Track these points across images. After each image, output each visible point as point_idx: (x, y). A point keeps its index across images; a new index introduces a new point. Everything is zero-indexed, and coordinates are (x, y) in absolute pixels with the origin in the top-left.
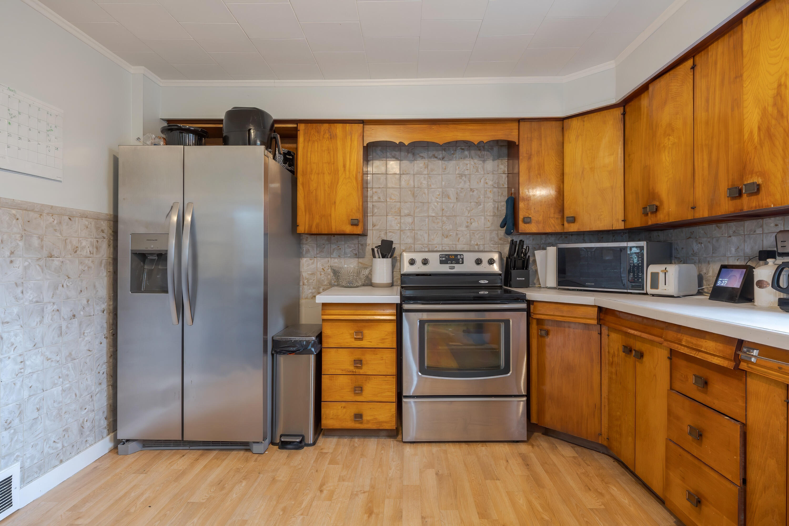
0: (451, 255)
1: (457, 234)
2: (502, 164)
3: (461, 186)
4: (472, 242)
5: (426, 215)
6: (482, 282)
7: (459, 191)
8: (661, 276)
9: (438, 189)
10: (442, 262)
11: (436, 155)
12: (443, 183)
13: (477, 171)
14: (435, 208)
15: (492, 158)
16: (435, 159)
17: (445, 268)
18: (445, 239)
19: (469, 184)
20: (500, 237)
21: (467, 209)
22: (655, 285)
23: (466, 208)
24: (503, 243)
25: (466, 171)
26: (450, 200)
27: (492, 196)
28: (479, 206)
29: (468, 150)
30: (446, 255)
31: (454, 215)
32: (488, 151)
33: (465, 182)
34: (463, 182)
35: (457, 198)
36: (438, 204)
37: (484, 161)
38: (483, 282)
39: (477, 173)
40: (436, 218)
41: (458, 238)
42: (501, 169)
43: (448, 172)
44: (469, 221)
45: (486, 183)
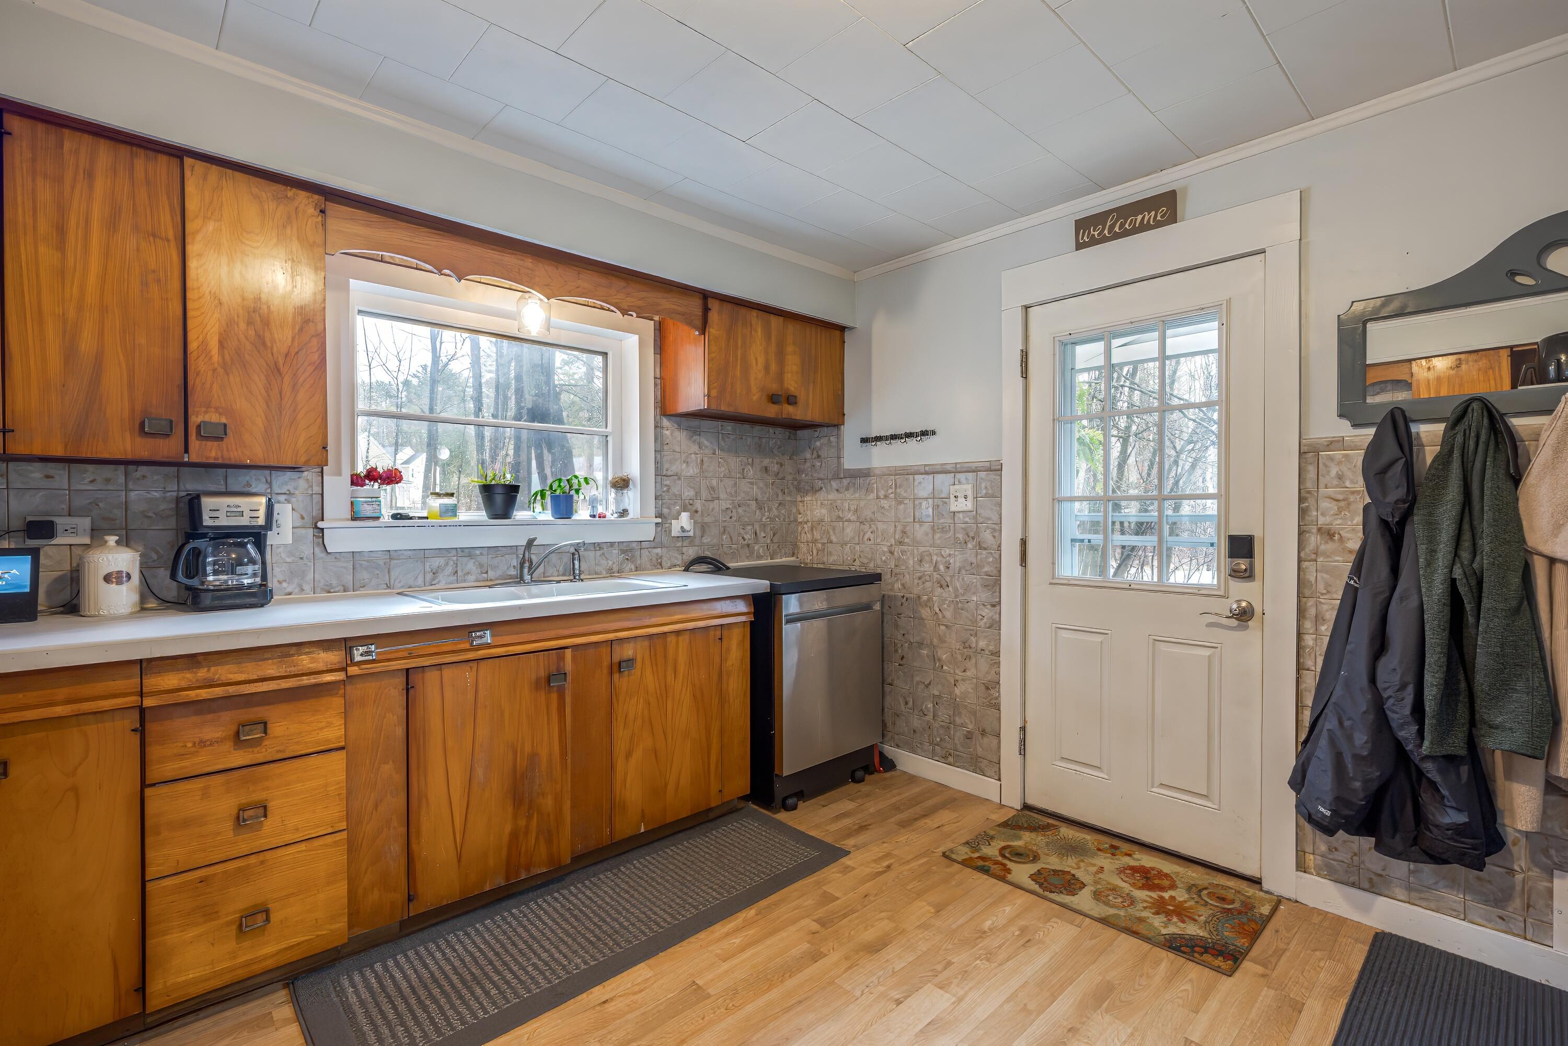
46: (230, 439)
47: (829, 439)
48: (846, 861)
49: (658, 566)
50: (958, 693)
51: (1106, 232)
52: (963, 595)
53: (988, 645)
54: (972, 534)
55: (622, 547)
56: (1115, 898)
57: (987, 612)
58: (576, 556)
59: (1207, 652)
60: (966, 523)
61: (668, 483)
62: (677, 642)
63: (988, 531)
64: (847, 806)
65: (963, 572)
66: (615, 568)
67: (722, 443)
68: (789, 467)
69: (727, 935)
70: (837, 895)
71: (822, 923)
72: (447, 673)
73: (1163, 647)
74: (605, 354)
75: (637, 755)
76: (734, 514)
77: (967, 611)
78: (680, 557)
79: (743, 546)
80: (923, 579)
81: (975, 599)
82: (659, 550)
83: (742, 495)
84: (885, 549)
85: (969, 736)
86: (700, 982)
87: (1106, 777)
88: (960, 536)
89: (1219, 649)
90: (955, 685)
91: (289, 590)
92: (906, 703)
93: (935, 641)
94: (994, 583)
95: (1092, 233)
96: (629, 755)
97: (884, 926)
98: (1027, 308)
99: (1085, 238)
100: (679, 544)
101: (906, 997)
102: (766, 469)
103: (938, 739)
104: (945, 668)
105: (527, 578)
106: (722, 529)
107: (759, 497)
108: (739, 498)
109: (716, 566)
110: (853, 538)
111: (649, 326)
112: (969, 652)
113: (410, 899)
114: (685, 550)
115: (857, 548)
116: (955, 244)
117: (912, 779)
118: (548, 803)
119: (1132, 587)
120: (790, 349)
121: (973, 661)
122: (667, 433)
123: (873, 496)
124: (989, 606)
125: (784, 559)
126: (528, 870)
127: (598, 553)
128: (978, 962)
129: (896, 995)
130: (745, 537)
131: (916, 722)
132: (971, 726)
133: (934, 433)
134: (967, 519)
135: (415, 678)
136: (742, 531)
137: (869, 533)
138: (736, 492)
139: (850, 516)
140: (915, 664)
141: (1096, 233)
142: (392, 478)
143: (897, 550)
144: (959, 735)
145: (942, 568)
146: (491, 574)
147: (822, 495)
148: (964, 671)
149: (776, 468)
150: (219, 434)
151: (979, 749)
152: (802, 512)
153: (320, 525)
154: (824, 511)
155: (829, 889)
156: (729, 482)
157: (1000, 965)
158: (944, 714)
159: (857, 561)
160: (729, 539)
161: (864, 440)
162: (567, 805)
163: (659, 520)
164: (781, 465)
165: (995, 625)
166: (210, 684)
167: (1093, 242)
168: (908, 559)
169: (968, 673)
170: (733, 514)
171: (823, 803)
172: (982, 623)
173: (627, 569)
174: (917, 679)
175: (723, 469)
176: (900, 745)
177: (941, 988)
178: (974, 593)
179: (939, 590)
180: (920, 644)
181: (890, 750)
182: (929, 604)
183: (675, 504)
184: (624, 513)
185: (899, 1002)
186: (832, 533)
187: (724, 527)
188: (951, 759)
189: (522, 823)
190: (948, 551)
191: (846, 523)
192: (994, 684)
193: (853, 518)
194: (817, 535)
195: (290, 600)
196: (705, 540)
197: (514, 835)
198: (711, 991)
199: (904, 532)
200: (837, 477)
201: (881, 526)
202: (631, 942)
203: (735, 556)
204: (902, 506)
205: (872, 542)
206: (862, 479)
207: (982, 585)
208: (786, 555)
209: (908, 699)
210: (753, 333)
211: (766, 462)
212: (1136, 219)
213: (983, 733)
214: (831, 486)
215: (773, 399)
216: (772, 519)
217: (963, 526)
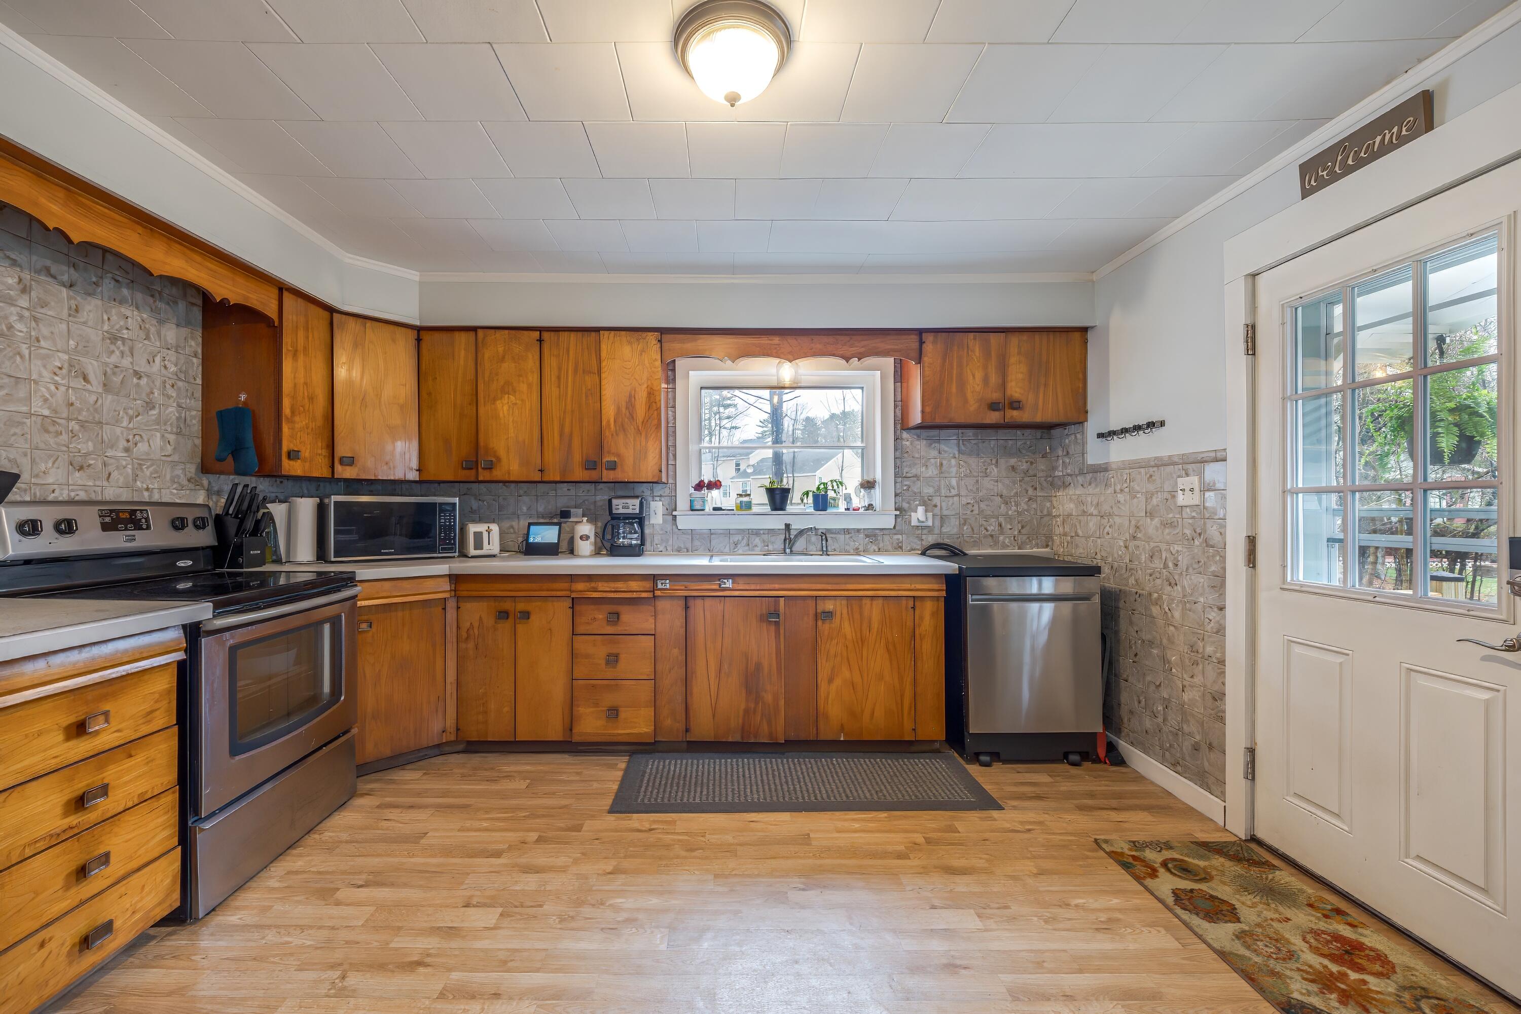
0: (124, 511)
1: (105, 464)
2: (193, 338)
3: (114, 359)
4: (139, 483)
5: (24, 409)
6: (181, 564)
7: (108, 370)
8: (485, 535)
9: (60, 354)
10: (105, 527)
11: (53, 271)
12: (71, 342)
13: (147, 338)
14: (50, 398)
15: (175, 321)
16: (50, 279)
17: (117, 541)
18: (77, 474)
19: (130, 359)
20: (189, 475)
21: (127, 413)
22: (479, 545)
23: (124, 409)
24: (193, 488)
25: (125, 331)
26: (89, 387)
27: (174, 395)
28: (150, 409)
29: (128, 287)
30: (111, 511)
31: (97, 419)
32: (168, 304)
33: (122, 353)
34: (117, 353)
35: (105, 385)
36: (57, 388)
37: (161, 322)
38: (183, 565)
39: (146, 342)
40: (53, 421)
41: (107, 473)
42: (191, 346)
43: (82, 320)
44: (131, 437)
45: (165, 367)
46: (619, 470)
47: (1076, 437)
48: (995, 814)
49: (898, 548)
50: (1186, 700)
51: (1337, 169)
52: (1191, 595)
53: (1215, 652)
54: (1198, 531)
55: (866, 532)
56: (1266, 946)
57: (1213, 615)
58: (824, 537)
59: (1485, 695)
60: (1193, 518)
61: (907, 483)
62: (871, 604)
63: (1215, 528)
64: (1044, 778)
65: (1191, 570)
66: (861, 548)
67: (963, 448)
68: (1042, 465)
69: (853, 820)
70: (960, 830)
71: (928, 841)
72: (708, 602)
73: (1422, 681)
74: (862, 388)
75: (838, 682)
76: (976, 507)
77: (1194, 612)
78: (919, 543)
79: (985, 537)
80: (1154, 576)
81: (1202, 600)
82: (900, 537)
83: (985, 491)
84: (1122, 544)
85: (1196, 748)
86: (812, 835)
87: (1347, 829)
88: (1188, 532)
89: (1500, 695)
90: (1183, 691)
91: (660, 550)
92: (1139, 702)
93: (1165, 641)
94: (1219, 583)
95: (1320, 174)
96: (831, 680)
97: (980, 863)
98: (1254, 275)
99: (1313, 183)
100: (920, 532)
101: (942, 908)
102: (1013, 468)
103: (1168, 745)
104: (1174, 670)
105: (788, 551)
106: (962, 521)
107: (1005, 492)
108: (981, 494)
109: (952, 551)
110: (1095, 532)
111: (889, 363)
112: (1196, 657)
113: (687, 730)
114: (924, 537)
115: (1099, 540)
116: (1177, 224)
117: (1139, 778)
118: (768, 698)
119: (1377, 599)
120: (1013, 360)
121: (1200, 667)
122: (908, 443)
123: (1110, 491)
124: (1216, 610)
125: (1035, 550)
126: (755, 737)
127: (847, 536)
128: (1035, 919)
129: (936, 902)
130: (988, 528)
131: (1148, 723)
132: (1198, 738)
133: (1162, 424)
134: (1194, 514)
135: (691, 603)
136: (984, 523)
137: (1108, 527)
138: (977, 489)
139: (1092, 510)
140: (1147, 663)
141: (1325, 173)
142: (715, 485)
143: (1132, 545)
144: (1187, 745)
145: (1171, 565)
146: (771, 547)
147: (1071, 491)
148: (1192, 677)
149: (1025, 466)
150: (613, 466)
151: (1206, 764)
152: (1055, 505)
153: (674, 513)
154: (1072, 506)
155: (957, 824)
156: (970, 482)
157: (1055, 930)
158: (1174, 720)
159: (1098, 554)
160: (970, 530)
161: (1100, 435)
162: (782, 703)
163: (898, 513)
164: (1032, 463)
165: (1221, 631)
166: (595, 590)
167: (1323, 184)
168: (1141, 554)
169: (1196, 680)
170: (973, 508)
171: (1019, 770)
172: (1208, 628)
173: (872, 550)
174: (1149, 678)
175: (962, 470)
176: (1135, 743)
177: (979, 917)
178: (1201, 595)
179: (1169, 588)
180: (1151, 643)
181: (1124, 746)
182: (1158, 602)
183: (914, 500)
184: (870, 507)
185: (933, 907)
186: (1078, 527)
187: (965, 520)
188: (1179, 768)
189: (752, 705)
190: (1176, 547)
191: (1089, 517)
192: (1219, 697)
193: (1095, 512)
194: (1067, 529)
195: (660, 553)
196: (944, 530)
197: (747, 711)
198: (814, 843)
199: (1137, 527)
200: (1081, 473)
201: (1118, 520)
202: (792, 799)
203: (976, 544)
204: (1135, 500)
205: (1110, 536)
206: (1102, 474)
207: (1208, 586)
208: (1037, 546)
209: (1141, 698)
210: (970, 353)
211: (1013, 461)
212: (1374, 142)
213: (1211, 747)
214: (1078, 481)
215: (994, 406)
216: (1019, 514)
217: (1190, 521)
